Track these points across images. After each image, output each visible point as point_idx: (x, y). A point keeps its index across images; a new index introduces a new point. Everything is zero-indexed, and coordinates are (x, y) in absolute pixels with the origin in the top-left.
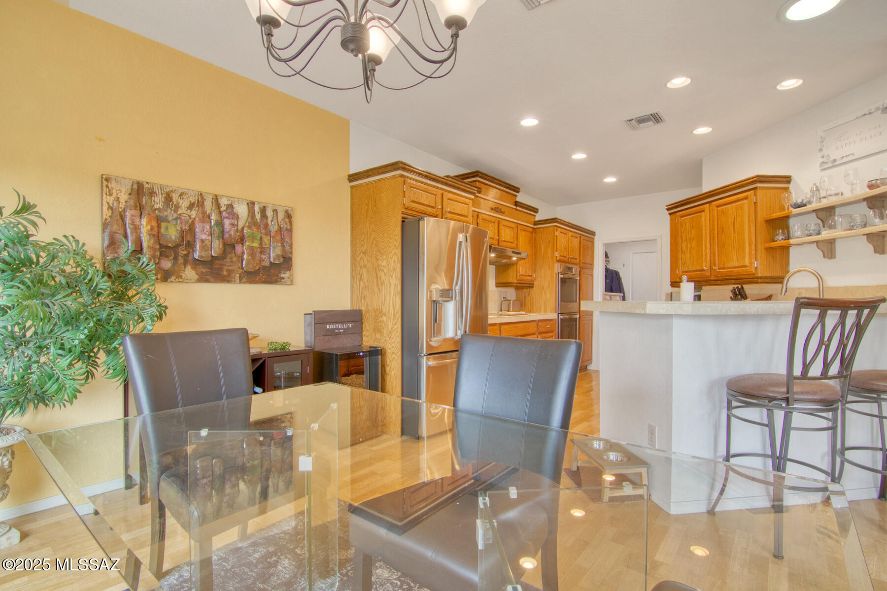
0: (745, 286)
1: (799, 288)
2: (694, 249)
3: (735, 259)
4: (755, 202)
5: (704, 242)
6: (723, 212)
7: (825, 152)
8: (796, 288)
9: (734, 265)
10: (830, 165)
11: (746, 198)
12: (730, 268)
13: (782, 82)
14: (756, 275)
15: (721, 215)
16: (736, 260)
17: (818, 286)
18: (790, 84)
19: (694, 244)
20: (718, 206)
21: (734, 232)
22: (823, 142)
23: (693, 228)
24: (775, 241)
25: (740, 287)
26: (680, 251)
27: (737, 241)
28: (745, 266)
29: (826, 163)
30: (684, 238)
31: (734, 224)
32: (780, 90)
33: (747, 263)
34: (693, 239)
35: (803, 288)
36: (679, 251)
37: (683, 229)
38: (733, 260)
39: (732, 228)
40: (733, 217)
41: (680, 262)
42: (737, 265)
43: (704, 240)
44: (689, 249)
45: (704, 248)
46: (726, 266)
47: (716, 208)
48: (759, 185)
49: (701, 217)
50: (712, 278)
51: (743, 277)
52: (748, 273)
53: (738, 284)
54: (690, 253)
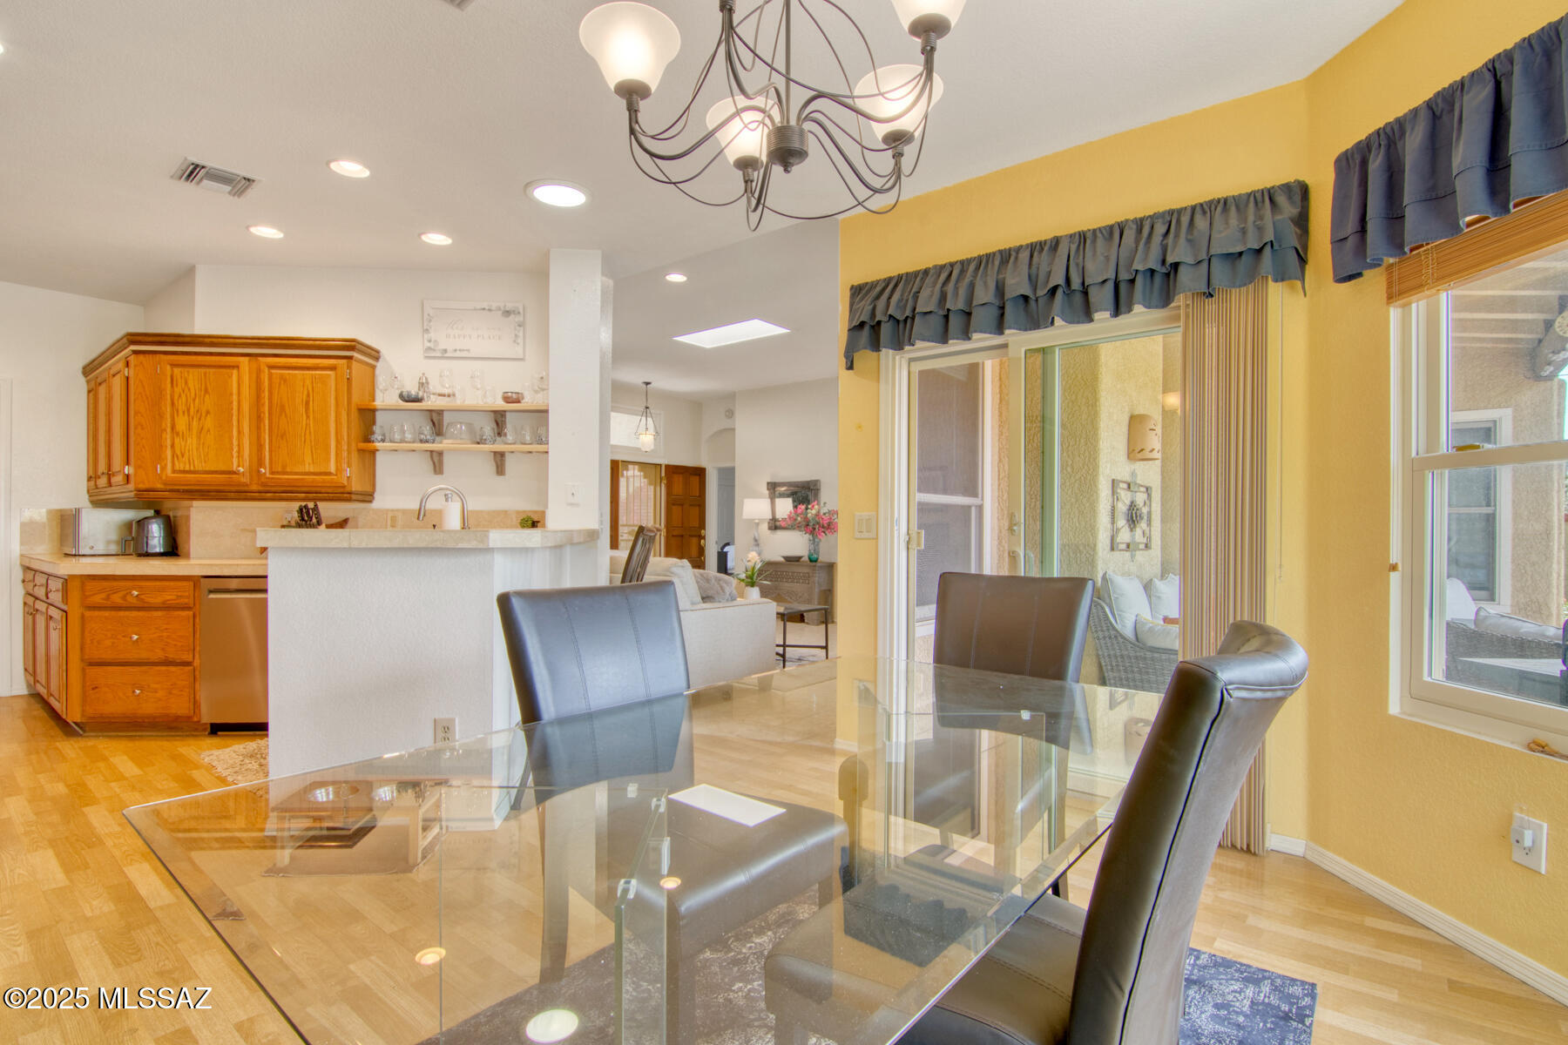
0: (321, 505)
1: (392, 510)
2: (209, 431)
3: (308, 459)
4: (348, 379)
5: (235, 423)
6: (283, 379)
7: (432, 335)
8: (387, 510)
9: (307, 470)
10: (439, 354)
11: (333, 368)
12: (296, 474)
13: (430, 233)
14: (348, 489)
15: (280, 384)
16: (311, 462)
17: (418, 507)
18: (437, 239)
19: (209, 422)
20: (271, 367)
21: (308, 417)
22: (430, 321)
23: (206, 391)
24: (370, 442)
25: (311, 505)
26: (169, 430)
27: (312, 430)
28: (330, 474)
29: (434, 350)
30: (181, 406)
31: (307, 403)
32: (425, 242)
33: (333, 469)
34: (208, 412)
35: (398, 510)
36: (165, 430)
37: (177, 390)
38: (304, 461)
39: (302, 409)
40: (306, 393)
41: (169, 453)
42: (312, 470)
43: (235, 418)
44: (195, 431)
45: (235, 433)
46: (288, 470)
47: (267, 369)
48: (356, 355)
49: (231, 377)
50: (254, 487)
51: (323, 490)
52: (334, 485)
53: (310, 500)
54: (199, 438)
